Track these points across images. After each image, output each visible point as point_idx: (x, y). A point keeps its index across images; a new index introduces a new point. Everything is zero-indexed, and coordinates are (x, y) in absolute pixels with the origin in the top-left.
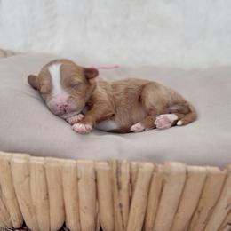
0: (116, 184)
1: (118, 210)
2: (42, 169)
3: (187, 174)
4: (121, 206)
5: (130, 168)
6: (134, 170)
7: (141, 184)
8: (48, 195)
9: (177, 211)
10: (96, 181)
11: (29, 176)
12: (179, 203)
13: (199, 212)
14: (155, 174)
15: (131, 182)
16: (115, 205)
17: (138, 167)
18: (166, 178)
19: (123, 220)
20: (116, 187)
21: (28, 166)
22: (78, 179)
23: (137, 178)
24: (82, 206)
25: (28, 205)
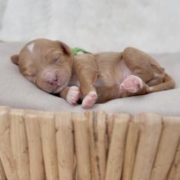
0: (92, 134)
1: (95, 164)
2: (21, 120)
3: (163, 123)
4: (97, 159)
5: (107, 119)
6: (110, 120)
7: (117, 135)
8: (27, 148)
9: (153, 166)
10: (73, 132)
11: (9, 127)
12: (156, 157)
13: (176, 166)
14: (131, 124)
15: (107, 132)
16: (92, 159)
17: (114, 117)
18: (142, 128)
19: (100, 175)
20: (92, 138)
21: (8, 118)
22: (56, 130)
23: (112, 128)
24: (60, 160)
25: (9, 159)
